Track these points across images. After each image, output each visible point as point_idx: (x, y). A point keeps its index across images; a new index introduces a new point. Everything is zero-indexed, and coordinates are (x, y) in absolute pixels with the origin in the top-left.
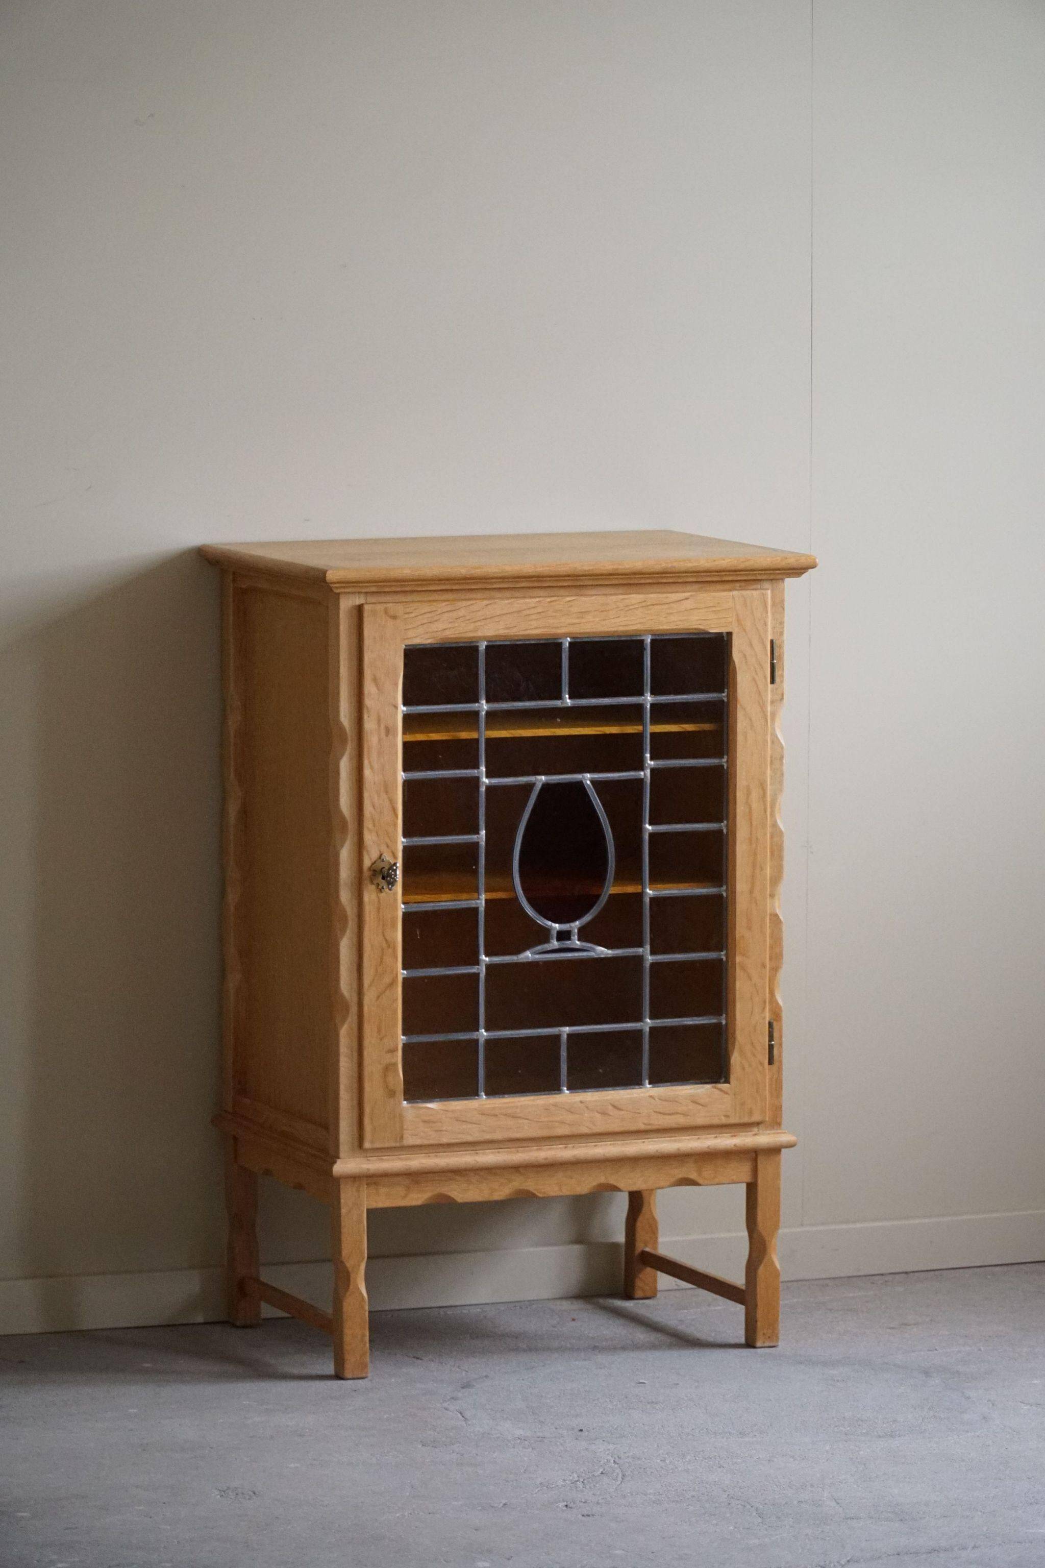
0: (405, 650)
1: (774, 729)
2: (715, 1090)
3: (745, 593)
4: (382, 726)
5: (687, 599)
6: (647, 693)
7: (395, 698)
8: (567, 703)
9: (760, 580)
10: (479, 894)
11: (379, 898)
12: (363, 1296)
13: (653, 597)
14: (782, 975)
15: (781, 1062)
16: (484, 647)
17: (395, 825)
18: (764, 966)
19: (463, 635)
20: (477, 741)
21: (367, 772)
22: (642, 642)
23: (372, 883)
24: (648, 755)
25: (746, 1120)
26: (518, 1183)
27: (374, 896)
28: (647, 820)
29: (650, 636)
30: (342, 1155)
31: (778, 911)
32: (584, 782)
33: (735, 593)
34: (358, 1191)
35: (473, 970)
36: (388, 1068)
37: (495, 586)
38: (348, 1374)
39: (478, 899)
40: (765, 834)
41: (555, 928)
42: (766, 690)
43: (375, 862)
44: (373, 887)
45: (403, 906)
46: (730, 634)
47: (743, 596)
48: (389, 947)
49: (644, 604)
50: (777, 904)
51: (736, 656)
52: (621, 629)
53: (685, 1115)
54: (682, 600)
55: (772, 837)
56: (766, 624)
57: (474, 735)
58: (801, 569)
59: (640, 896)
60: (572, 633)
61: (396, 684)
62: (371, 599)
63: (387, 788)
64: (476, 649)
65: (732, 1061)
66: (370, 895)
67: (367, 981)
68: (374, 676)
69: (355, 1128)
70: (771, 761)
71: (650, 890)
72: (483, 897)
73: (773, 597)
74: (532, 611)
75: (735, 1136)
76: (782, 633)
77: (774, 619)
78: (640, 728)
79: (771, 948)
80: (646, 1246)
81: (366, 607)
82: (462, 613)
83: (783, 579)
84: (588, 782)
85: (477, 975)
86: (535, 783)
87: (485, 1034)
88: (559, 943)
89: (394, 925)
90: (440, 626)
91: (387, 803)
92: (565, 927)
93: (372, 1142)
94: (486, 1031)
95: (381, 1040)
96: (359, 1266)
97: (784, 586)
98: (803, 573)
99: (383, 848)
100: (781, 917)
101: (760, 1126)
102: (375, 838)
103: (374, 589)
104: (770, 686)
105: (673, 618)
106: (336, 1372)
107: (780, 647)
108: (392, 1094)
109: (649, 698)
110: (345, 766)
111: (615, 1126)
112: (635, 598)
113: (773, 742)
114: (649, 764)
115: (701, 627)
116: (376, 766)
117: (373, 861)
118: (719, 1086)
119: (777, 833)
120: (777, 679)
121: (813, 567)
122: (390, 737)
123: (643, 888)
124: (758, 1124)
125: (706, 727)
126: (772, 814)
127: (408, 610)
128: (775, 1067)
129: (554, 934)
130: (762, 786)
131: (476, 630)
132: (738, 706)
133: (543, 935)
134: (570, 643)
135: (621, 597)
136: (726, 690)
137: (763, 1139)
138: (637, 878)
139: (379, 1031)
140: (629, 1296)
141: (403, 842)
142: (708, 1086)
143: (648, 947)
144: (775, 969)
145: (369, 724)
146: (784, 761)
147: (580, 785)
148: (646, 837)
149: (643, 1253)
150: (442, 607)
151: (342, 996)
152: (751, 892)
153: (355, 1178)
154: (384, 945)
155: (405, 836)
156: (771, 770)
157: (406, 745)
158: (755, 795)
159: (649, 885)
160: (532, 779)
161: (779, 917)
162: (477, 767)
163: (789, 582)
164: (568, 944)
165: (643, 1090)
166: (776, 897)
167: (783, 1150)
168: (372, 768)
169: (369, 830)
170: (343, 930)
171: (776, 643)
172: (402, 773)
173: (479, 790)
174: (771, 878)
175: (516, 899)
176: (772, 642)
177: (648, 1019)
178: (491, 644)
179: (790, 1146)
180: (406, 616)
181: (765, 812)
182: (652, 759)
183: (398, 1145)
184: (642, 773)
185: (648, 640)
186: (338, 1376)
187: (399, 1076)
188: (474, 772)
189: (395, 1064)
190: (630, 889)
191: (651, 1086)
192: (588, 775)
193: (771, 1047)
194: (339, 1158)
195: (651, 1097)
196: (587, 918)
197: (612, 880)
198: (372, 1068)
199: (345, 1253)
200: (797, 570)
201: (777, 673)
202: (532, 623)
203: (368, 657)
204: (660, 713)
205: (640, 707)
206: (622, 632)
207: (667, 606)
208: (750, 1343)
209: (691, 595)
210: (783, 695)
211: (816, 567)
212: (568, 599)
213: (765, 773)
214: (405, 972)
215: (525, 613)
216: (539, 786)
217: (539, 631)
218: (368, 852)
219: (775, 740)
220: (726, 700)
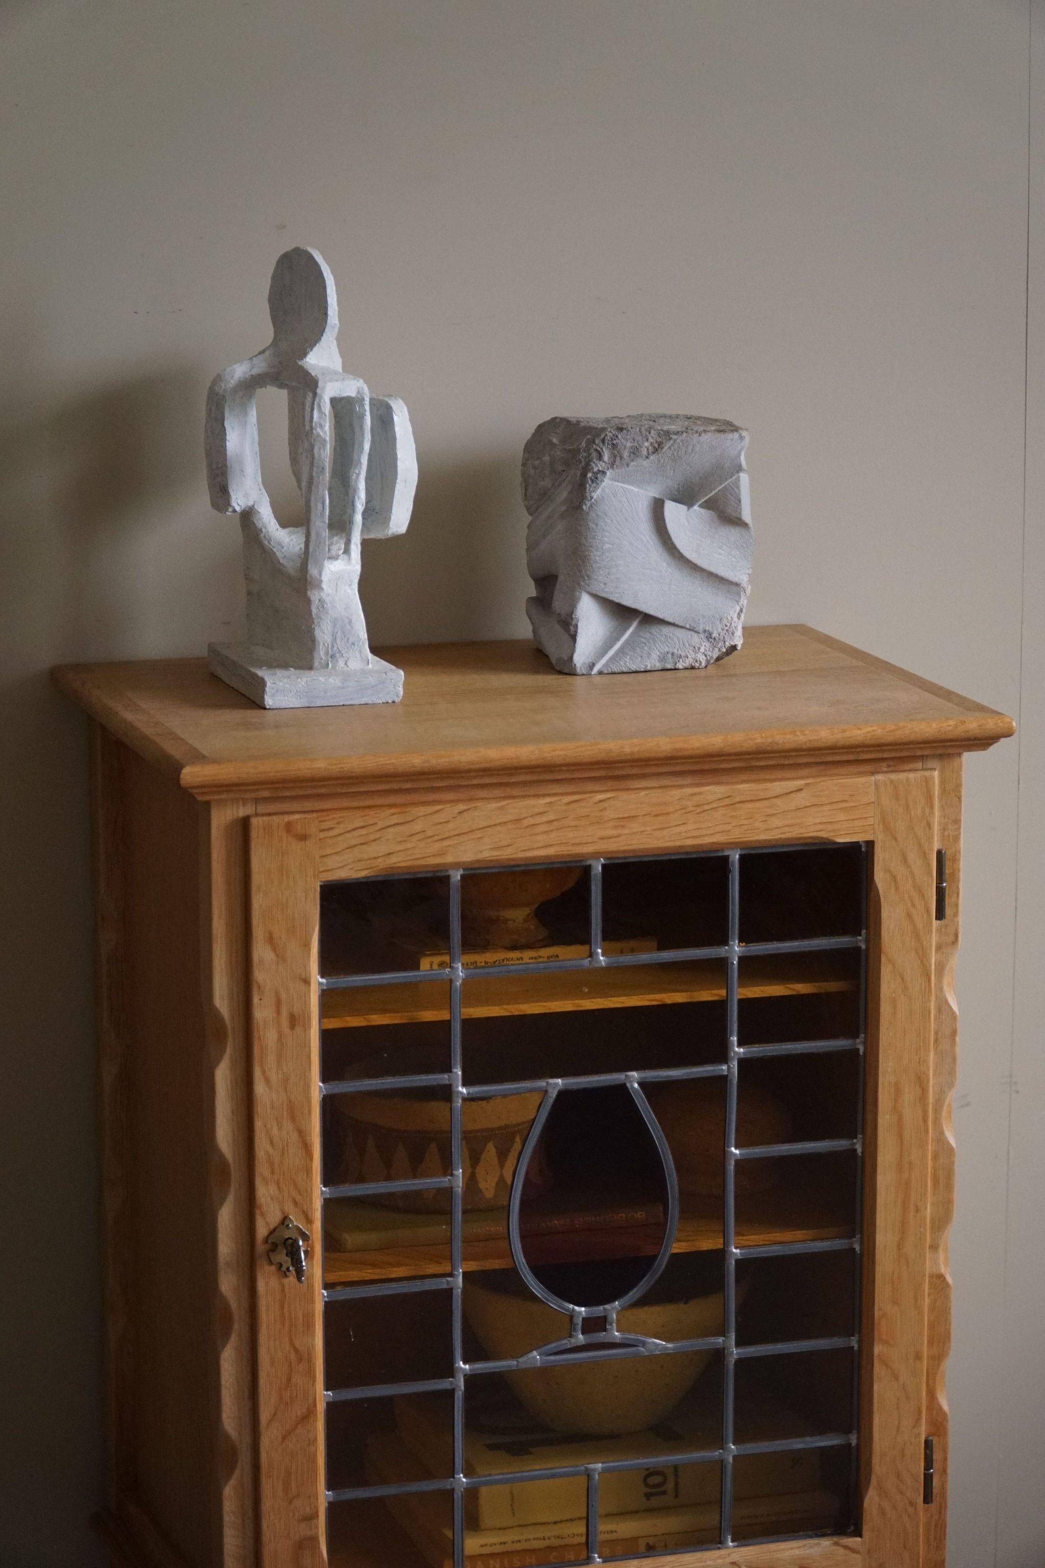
0: (321, 887)
1: (941, 989)
2: (836, 1546)
3: (895, 778)
4: (284, 1014)
6: (734, 941)
7: (306, 965)
8: (599, 962)
9: (922, 757)
10: (453, 1267)
11: (283, 1286)
13: (745, 788)
14: (949, 1365)
15: (944, 1497)
16: (459, 878)
17: (308, 1171)
18: (918, 1357)
19: (426, 861)
20: (446, 1026)
21: (260, 1088)
22: (726, 859)
23: (271, 1263)
24: (734, 1039)
27: (274, 1283)
28: (733, 1141)
29: (738, 850)
31: (943, 1270)
32: (628, 1085)
33: (880, 777)
35: (443, 1384)
36: (304, 1544)
37: (475, 782)
39: (453, 1274)
40: (924, 1155)
41: (580, 1313)
42: (930, 931)
43: (275, 1230)
44: (271, 1268)
45: (324, 1293)
46: (870, 844)
47: (892, 782)
48: (300, 1360)
49: (727, 801)
50: (941, 1260)
51: (880, 877)
52: (689, 842)
54: (792, 792)
55: (935, 1157)
56: (929, 826)
57: (444, 1015)
58: (986, 738)
59: (720, 1255)
60: (608, 852)
61: (307, 945)
62: (262, 809)
63: (294, 1112)
64: (445, 880)
65: (866, 1502)
66: (267, 1281)
67: (264, 1417)
68: (271, 933)
70: (936, 1041)
71: (736, 1244)
72: (460, 1270)
73: (943, 782)
74: (538, 820)
76: (957, 838)
77: (943, 816)
78: (723, 992)
79: (931, 1326)
81: (254, 821)
82: (417, 827)
83: (959, 755)
84: (636, 1085)
85: (450, 1393)
86: (546, 1091)
87: (463, 1478)
88: (586, 1336)
89: (309, 1326)
90: (380, 849)
91: (294, 1137)
94: (466, 1474)
95: (291, 1502)
97: (961, 763)
98: (991, 744)
99: (289, 1208)
100: (949, 1279)
102: (273, 1189)
103: (266, 794)
104: (935, 923)
105: (776, 822)
107: (955, 859)
109: (736, 948)
110: (223, 1077)
112: (713, 791)
113: (939, 1010)
114: (736, 1053)
115: (823, 835)
116: (274, 1077)
117: (272, 1227)
118: (845, 1539)
119: (944, 1151)
120: (948, 911)
121: (1008, 734)
122: (298, 1030)
123: (726, 1244)
125: (833, 986)
126: (937, 1122)
127: (325, 825)
128: (933, 1506)
129: (579, 1321)
130: (921, 1082)
131: (442, 854)
132: (883, 958)
133: (563, 1324)
134: (604, 866)
135: (689, 791)
136: (864, 931)
138: (716, 1228)
139: (286, 1488)
141: (322, 1194)
142: (827, 1542)
143: (733, 1336)
144: (938, 1358)
145: (262, 1012)
146: (957, 1039)
147: (622, 1089)
148: (731, 1167)
150: (386, 817)
151: (227, 1437)
152: (900, 1246)
154: (293, 1357)
155: (326, 1183)
156: (936, 1054)
157: (327, 1036)
158: (909, 1095)
159: (735, 1238)
160: (542, 1083)
161: (945, 1278)
162: (448, 1069)
163: (969, 758)
164: (601, 1337)
165: (722, 1552)
166: (941, 1250)
168: (267, 1081)
169: (266, 1181)
170: (226, 1335)
171: (948, 854)
172: (320, 1085)
173: (451, 1105)
174: (933, 1221)
175: (515, 1272)
176: (939, 853)
177: (731, 1444)
178: (470, 873)
180: (322, 835)
181: (925, 1121)
184: (725, 1067)
185: (735, 857)
187: (321, 1553)
188: (443, 1078)
189: (314, 1539)
190: (707, 1244)
191: (736, 1544)
192: (635, 1074)
193: (928, 1478)
195: (733, 1563)
196: (632, 1296)
197: (676, 1231)
200: (983, 741)
201: (948, 902)
202: (540, 838)
203: (258, 902)
204: (755, 969)
205: (721, 964)
206: (693, 846)
207: (766, 803)
209: (807, 784)
211: (1011, 735)
213: (925, 1060)
214: (330, 1394)
215: (526, 822)
216: (553, 1094)
217: (551, 851)
218: (262, 1214)
219: (943, 1006)
220: (863, 947)
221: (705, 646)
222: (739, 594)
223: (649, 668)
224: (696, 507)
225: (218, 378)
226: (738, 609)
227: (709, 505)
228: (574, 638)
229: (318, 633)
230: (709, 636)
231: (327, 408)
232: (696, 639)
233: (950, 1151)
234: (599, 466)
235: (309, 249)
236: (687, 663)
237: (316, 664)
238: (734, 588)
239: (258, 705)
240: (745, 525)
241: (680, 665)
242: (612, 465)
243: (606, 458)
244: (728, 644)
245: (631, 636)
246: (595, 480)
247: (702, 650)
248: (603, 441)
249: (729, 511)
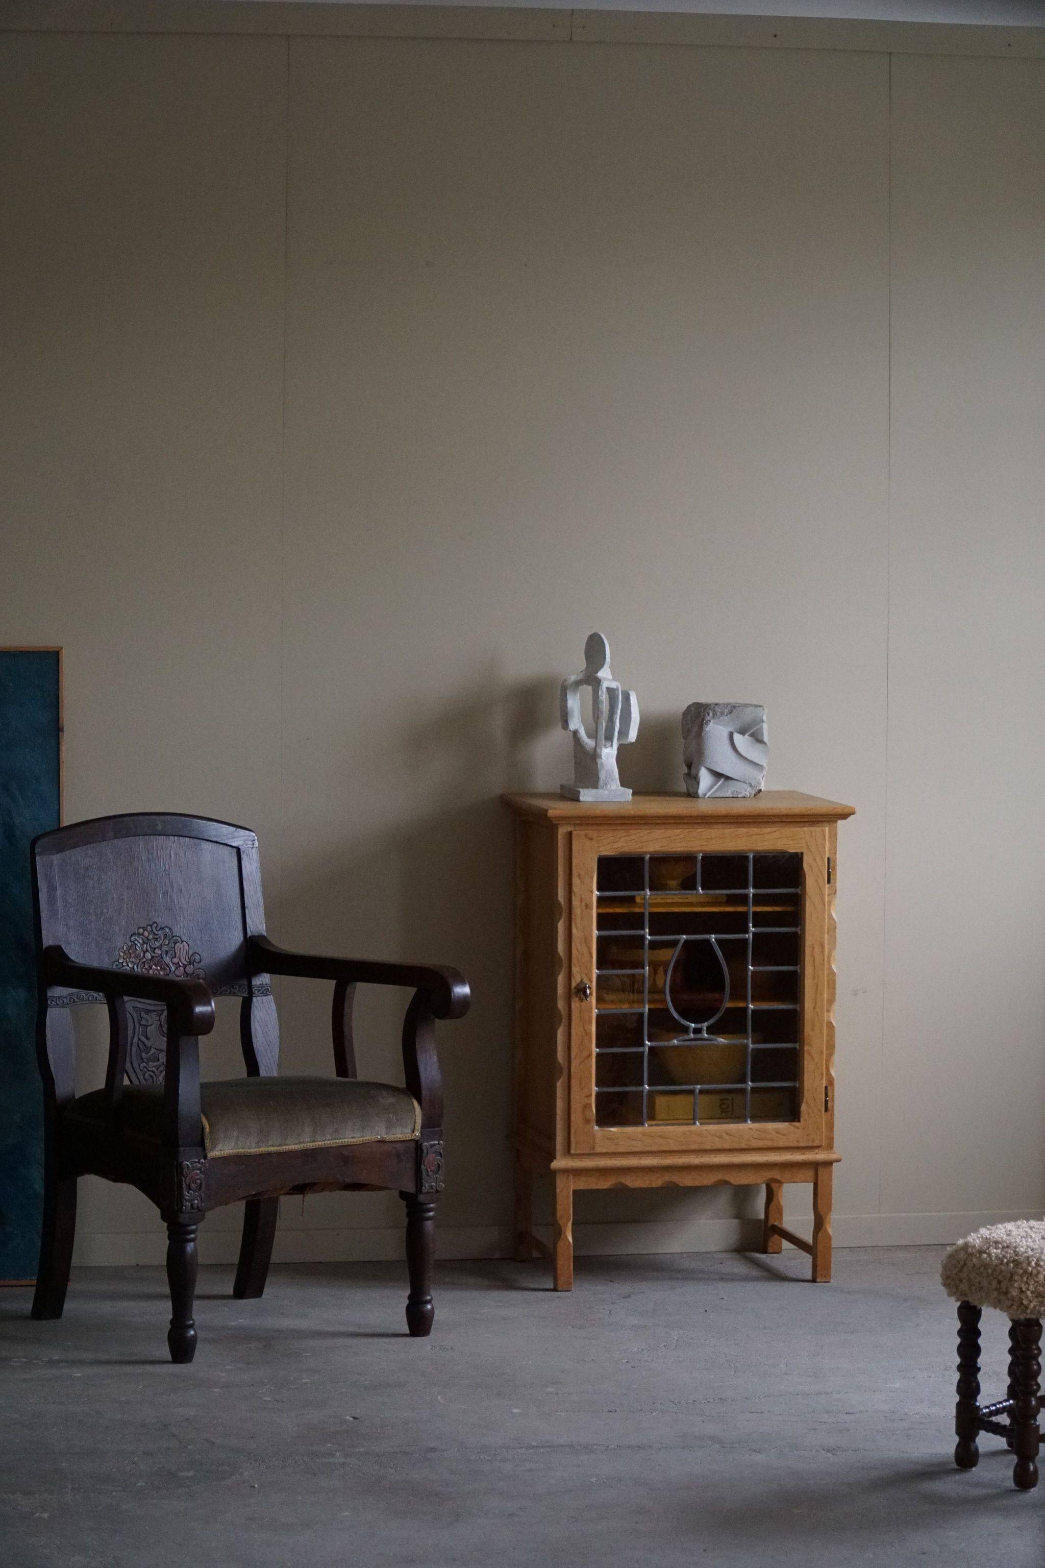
0: (598, 858)
1: (830, 911)
2: (790, 1126)
3: (811, 829)
4: (583, 904)
5: (775, 832)
6: (751, 888)
7: (592, 887)
8: (700, 892)
9: (822, 821)
10: (644, 1004)
11: (581, 1006)
12: (569, 1242)
13: (754, 830)
14: (836, 1058)
15: (833, 1111)
16: (648, 858)
17: (591, 962)
18: (822, 1052)
19: (637, 850)
20: (643, 914)
21: (574, 931)
22: (747, 857)
23: (577, 996)
24: (751, 925)
25: (810, 1144)
26: (667, 1177)
27: (578, 1004)
28: (750, 963)
29: (752, 853)
30: (558, 1156)
31: (832, 1021)
32: (711, 940)
33: (805, 829)
34: (567, 1178)
35: (641, 1049)
36: (587, 1106)
37: (654, 822)
38: (560, 1288)
39: (644, 1008)
40: (823, 974)
41: (692, 1026)
42: (825, 888)
44: (577, 999)
45: (597, 1011)
46: (802, 853)
47: (810, 831)
48: (587, 1035)
49: (748, 834)
50: (832, 1017)
51: (805, 866)
52: (733, 849)
53: (772, 1140)
54: (772, 832)
55: (828, 975)
56: (824, 848)
57: (642, 910)
59: (745, 1009)
60: (703, 850)
61: (592, 878)
62: (577, 828)
63: (587, 940)
64: (642, 859)
65: (802, 1109)
66: (575, 1004)
67: (573, 1055)
68: (579, 874)
69: (566, 1141)
70: (828, 931)
71: (752, 1005)
72: (647, 1006)
73: (829, 831)
74: (677, 837)
75: (804, 1154)
76: (835, 853)
77: (830, 843)
78: (747, 908)
79: (828, 1042)
80: (775, 1221)
81: (574, 833)
82: (633, 837)
83: (836, 822)
84: (713, 940)
85: (643, 1053)
86: (680, 940)
87: (647, 1088)
88: (695, 1035)
89: (591, 1023)
90: (620, 845)
91: (587, 950)
92: (699, 1026)
93: (575, 1150)
94: (648, 1086)
95: (582, 1091)
96: (567, 1223)
97: (836, 825)
98: (847, 817)
99: (584, 976)
100: (834, 1024)
101: (820, 1148)
102: (578, 969)
103: (578, 822)
104: (827, 886)
105: (766, 843)
106: (554, 1287)
107: (835, 861)
108: (588, 1121)
109: (751, 890)
110: (561, 926)
111: (727, 1146)
112: (742, 831)
113: (829, 919)
114: (752, 930)
115: (785, 849)
116: (579, 925)
117: (578, 983)
118: (794, 1123)
119: (832, 974)
120: (832, 881)
121: (853, 813)
122: (589, 911)
123: (748, 1004)
124: (818, 1147)
125: (789, 909)
126: (829, 962)
127: (600, 835)
128: (829, 1113)
129: (692, 1030)
130: (822, 946)
131: (642, 848)
132: (807, 897)
133: (686, 1030)
134: (702, 857)
135: (733, 830)
136: (800, 887)
137: (821, 1156)
138: (744, 998)
139: (580, 1084)
140: (765, 1252)
141: (596, 973)
142: (786, 1124)
143: (750, 1040)
144: (830, 1055)
145: (575, 902)
146: (837, 930)
147: (708, 941)
148: (750, 974)
149: (773, 1226)
150: (622, 833)
151: (560, 1064)
152: (814, 1008)
153: (566, 1171)
154: (584, 1033)
155: (598, 969)
156: (828, 935)
157: (599, 915)
158: (817, 950)
159: (751, 1002)
160: (677, 937)
162: (643, 929)
163: (840, 823)
165: (746, 1125)
166: (831, 1012)
167: (834, 1164)
168: (577, 928)
169: (575, 965)
170: (560, 1024)
171: (831, 860)
172: (597, 932)
173: (644, 942)
174: (828, 1001)
175: (667, 1010)
176: (828, 859)
177: (750, 1082)
178: (653, 856)
179: (838, 1161)
180: (599, 838)
181: (824, 960)
182: (753, 927)
183: (591, 1152)
184: (747, 935)
185: (751, 856)
186: (555, 1290)
187: (593, 1111)
188: (642, 932)
189: (590, 1105)
190: (741, 1005)
191: (751, 1122)
192: (713, 936)
193: (826, 1102)
194: (555, 1159)
195: (750, 1128)
196: (712, 1021)
197: (728, 998)
198: (576, 1106)
199: (558, 1215)
200: (845, 816)
201: (832, 877)
202: (677, 844)
203: (575, 862)
204: (758, 900)
205: (746, 896)
206: (735, 850)
207: (763, 836)
208: (814, 1280)
209: (779, 830)
210: (836, 891)
211: (854, 814)
212: (700, 830)
213: (824, 937)
214: (598, 1050)
215: (673, 838)
216: (682, 941)
217: (682, 849)
218: (574, 978)
219: (831, 917)
220: (800, 893)
221: (749, 789)
222: (762, 770)
223: (727, 796)
224: (746, 736)
225: (565, 680)
226: (762, 775)
227: (752, 735)
228: (698, 783)
229: (600, 776)
230: (751, 785)
231: (604, 690)
232: (745, 786)
233: (834, 974)
234: (708, 718)
235: (600, 633)
236: (742, 795)
237: (599, 786)
238: (761, 767)
239: (578, 800)
240: (765, 743)
241: (739, 796)
242: (713, 718)
243: (711, 715)
244: (758, 788)
245: (721, 784)
246: (707, 723)
247: (748, 790)
248: (710, 709)
249: (760, 738)
